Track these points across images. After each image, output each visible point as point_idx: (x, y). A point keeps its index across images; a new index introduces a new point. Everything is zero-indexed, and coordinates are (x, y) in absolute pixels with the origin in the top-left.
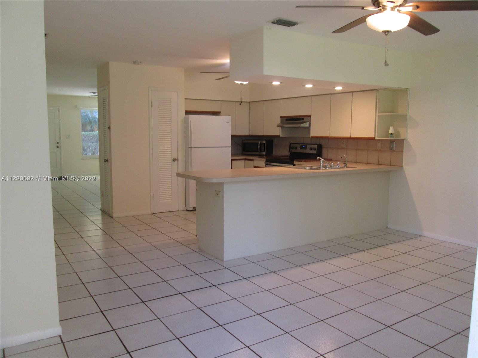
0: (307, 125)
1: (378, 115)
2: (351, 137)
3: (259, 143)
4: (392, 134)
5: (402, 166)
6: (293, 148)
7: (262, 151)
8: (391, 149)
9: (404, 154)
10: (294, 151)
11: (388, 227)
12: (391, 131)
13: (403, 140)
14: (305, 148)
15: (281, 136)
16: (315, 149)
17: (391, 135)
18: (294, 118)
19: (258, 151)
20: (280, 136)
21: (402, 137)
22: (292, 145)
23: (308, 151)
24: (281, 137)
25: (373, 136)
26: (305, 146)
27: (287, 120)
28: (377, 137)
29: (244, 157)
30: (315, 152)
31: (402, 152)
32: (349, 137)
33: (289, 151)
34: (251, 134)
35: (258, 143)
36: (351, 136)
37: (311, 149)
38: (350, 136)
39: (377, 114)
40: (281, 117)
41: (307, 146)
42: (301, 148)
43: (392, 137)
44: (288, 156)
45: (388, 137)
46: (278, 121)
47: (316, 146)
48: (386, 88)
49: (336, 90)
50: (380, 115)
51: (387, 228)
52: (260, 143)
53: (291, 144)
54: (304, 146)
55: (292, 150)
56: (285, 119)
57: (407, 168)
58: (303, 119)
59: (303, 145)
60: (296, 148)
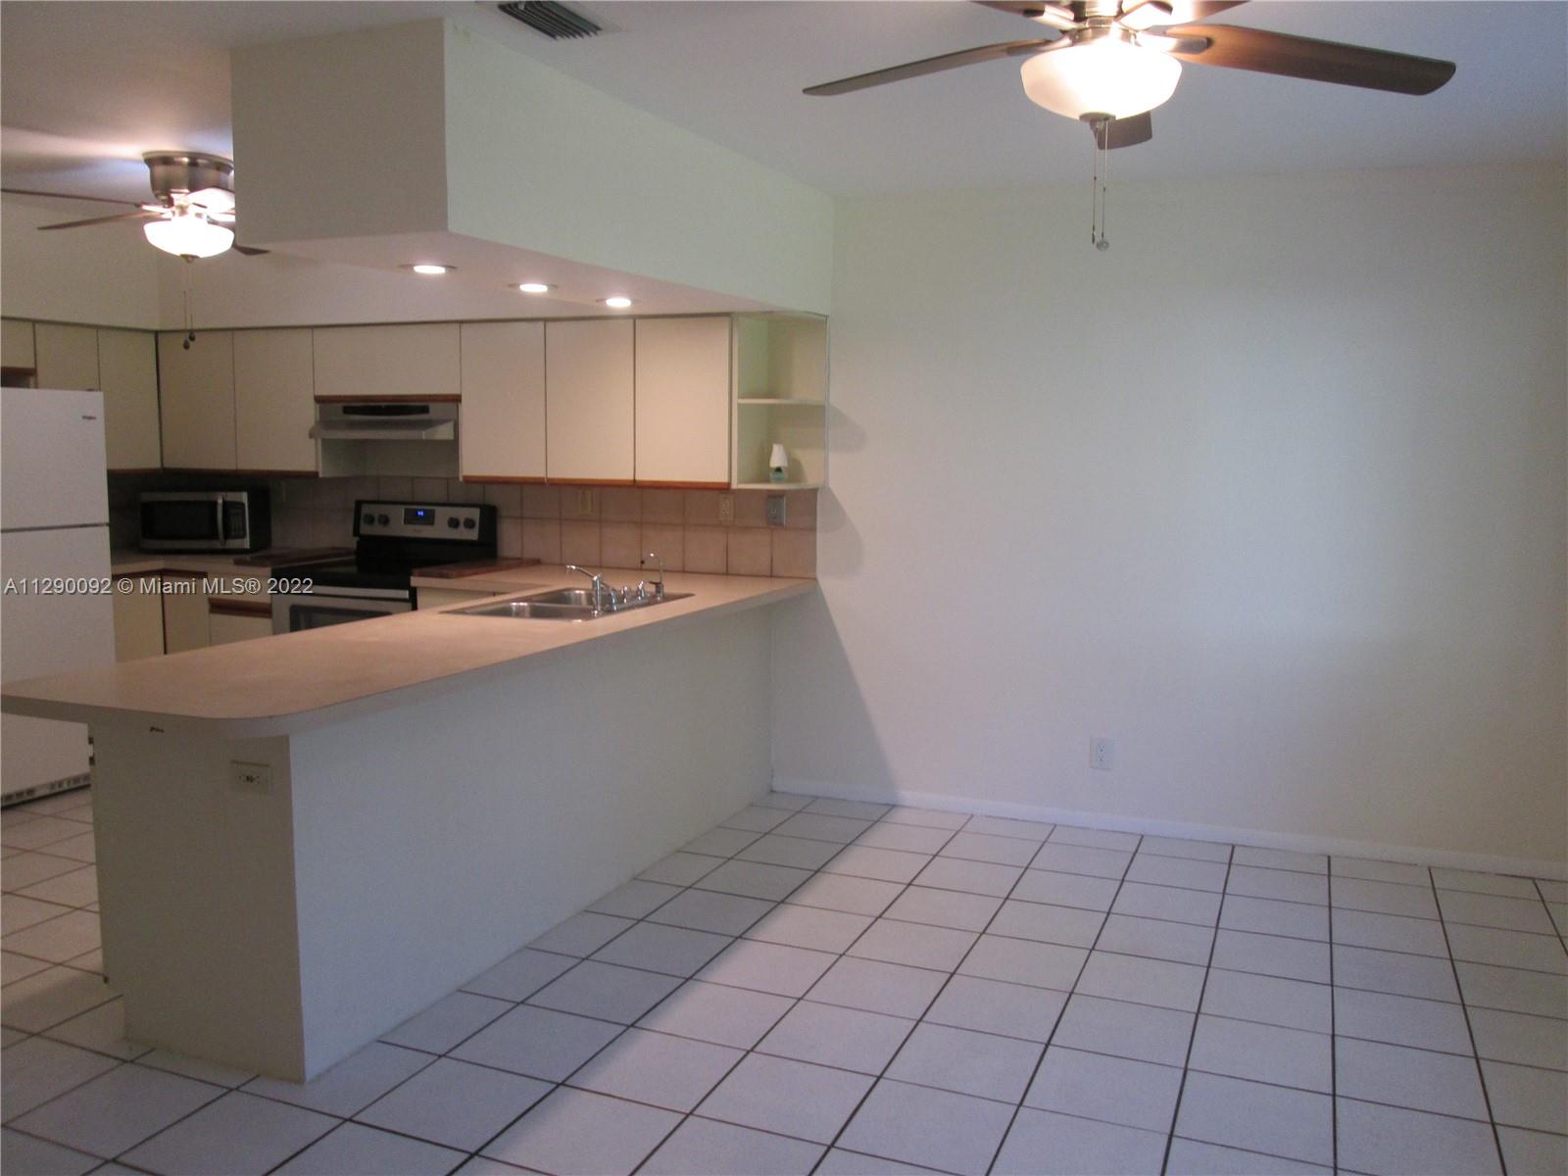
0: (443, 432)
1: (739, 405)
2: (634, 480)
3: (220, 501)
4: (779, 470)
5: (815, 579)
6: (370, 520)
7: (233, 533)
8: (774, 523)
9: (821, 538)
10: (377, 530)
11: (775, 789)
12: (778, 459)
13: (814, 492)
14: (429, 519)
15: (321, 476)
16: (469, 524)
17: (778, 475)
18: (384, 404)
19: (214, 536)
20: (317, 473)
21: (811, 480)
22: (366, 510)
23: (439, 530)
24: (324, 479)
25: (723, 478)
26: (424, 511)
27: (347, 410)
28: (740, 482)
29: (159, 563)
30: (473, 535)
31: (813, 529)
32: (630, 481)
33: (356, 532)
34: (170, 464)
35: (216, 503)
36: (637, 478)
37: (454, 523)
38: (632, 478)
39: (736, 401)
40: (320, 400)
41: (433, 512)
42: (407, 521)
43: (779, 481)
44: (348, 552)
45: (767, 481)
46: (310, 414)
47: (475, 514)
48: (766, 313)
49: (607, 308)
50: (743, 405)
51: (772, 791)
52: (224, 503)
53: (359, 504)
54: (421, 513)
55: (365, 529)
56: (340, 406)
57: (832, 586)
58: (425, 410)
59: (419, 507)
60: (385, 521)
